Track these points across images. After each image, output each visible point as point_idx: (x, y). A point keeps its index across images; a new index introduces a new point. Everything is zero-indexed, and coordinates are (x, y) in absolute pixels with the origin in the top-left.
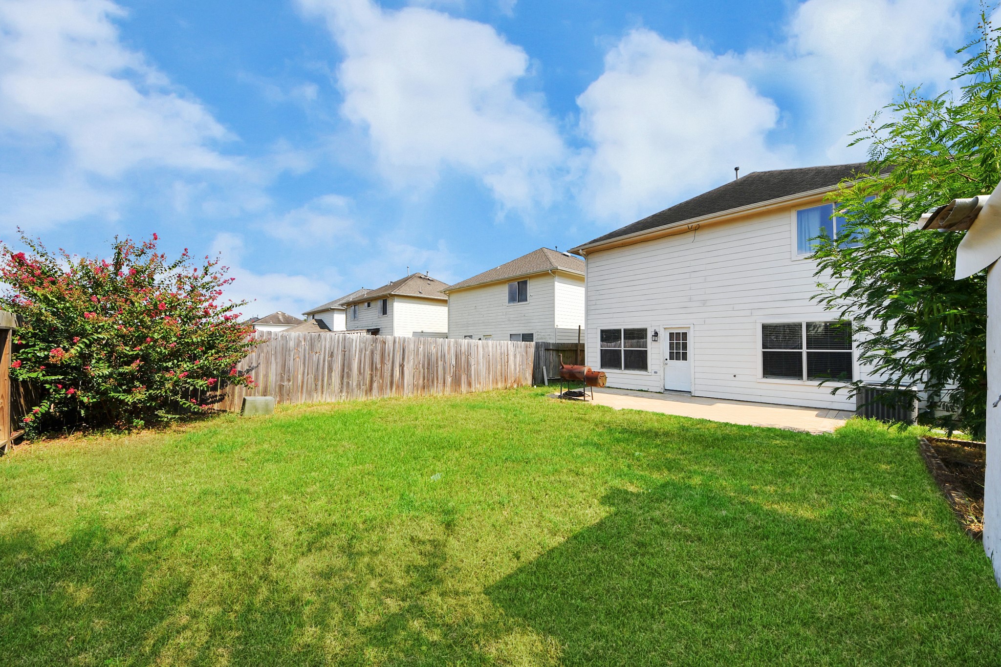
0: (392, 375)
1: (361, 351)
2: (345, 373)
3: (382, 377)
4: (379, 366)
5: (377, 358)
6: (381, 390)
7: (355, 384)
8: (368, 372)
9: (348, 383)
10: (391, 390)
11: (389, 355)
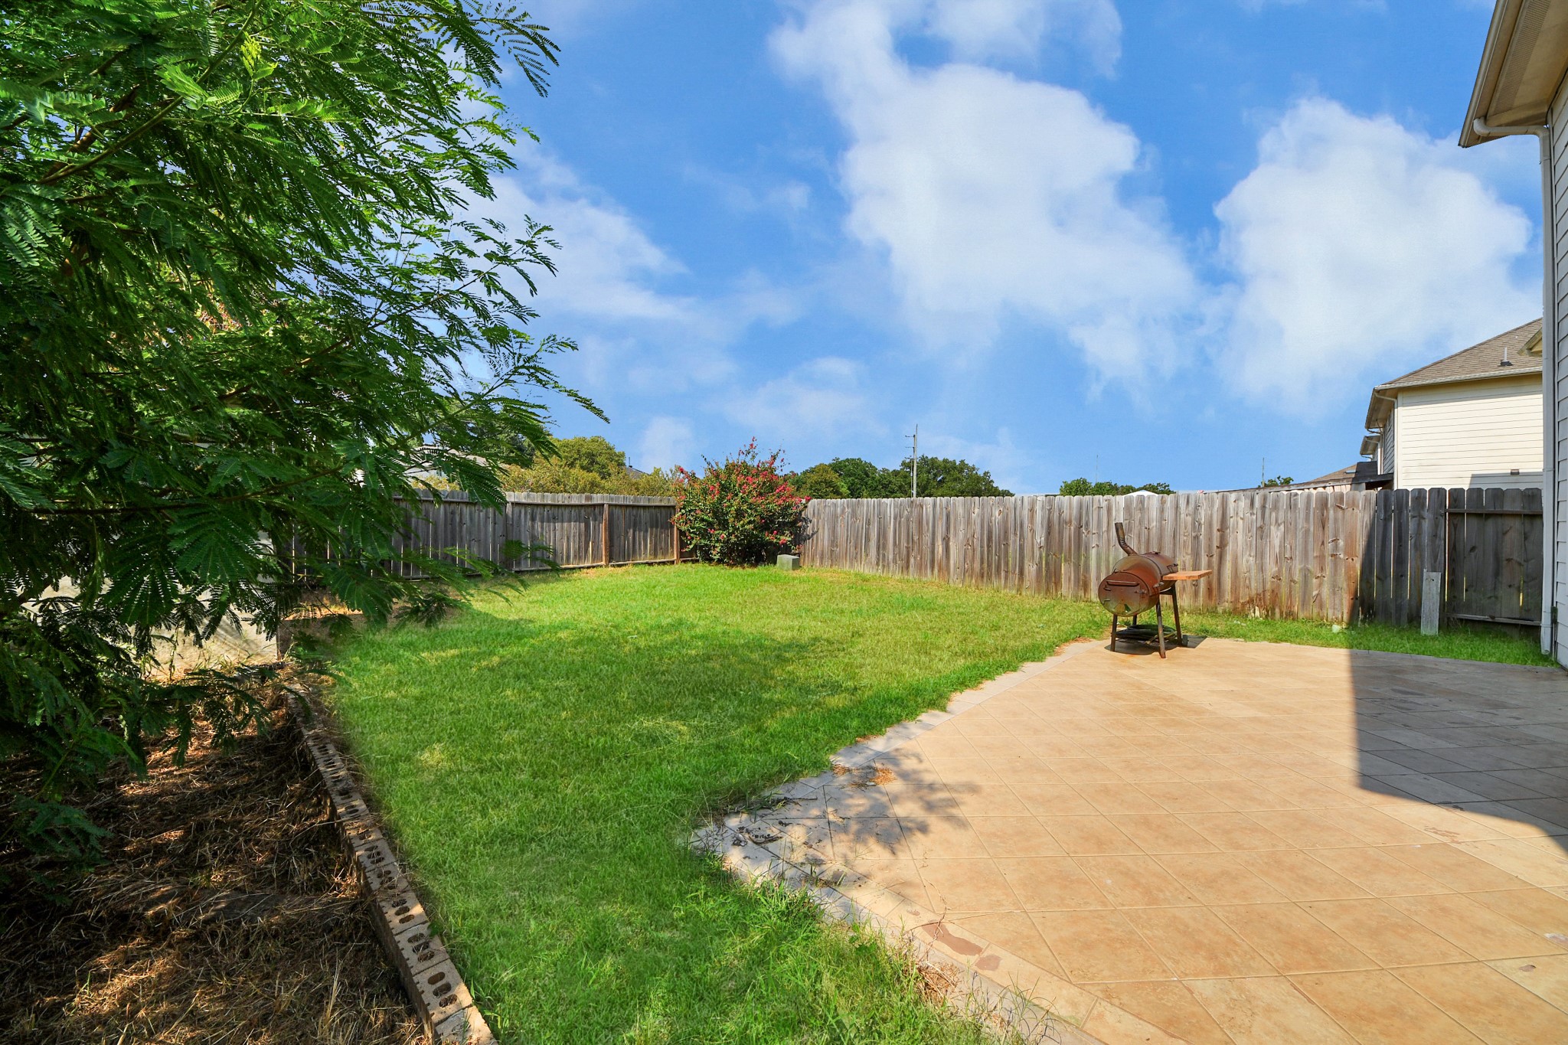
0: (933, 552)
1: (895, 518)
2: (881, 546)
3: (920, 551)
4: (916, 538)
5: (914, 526)
6: (921, 569)
7: (891, 557)
8: (904, 544)
9: (884, 555)
10: (932, 570)
11: (928, 524)
